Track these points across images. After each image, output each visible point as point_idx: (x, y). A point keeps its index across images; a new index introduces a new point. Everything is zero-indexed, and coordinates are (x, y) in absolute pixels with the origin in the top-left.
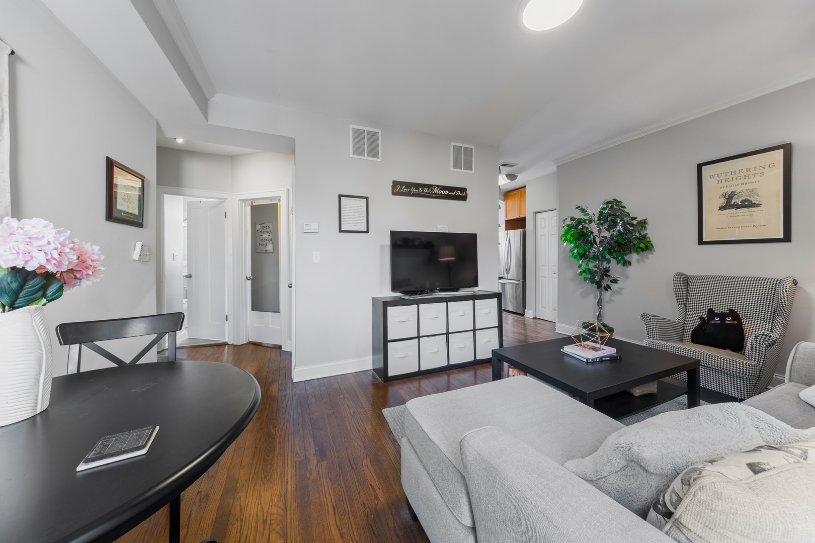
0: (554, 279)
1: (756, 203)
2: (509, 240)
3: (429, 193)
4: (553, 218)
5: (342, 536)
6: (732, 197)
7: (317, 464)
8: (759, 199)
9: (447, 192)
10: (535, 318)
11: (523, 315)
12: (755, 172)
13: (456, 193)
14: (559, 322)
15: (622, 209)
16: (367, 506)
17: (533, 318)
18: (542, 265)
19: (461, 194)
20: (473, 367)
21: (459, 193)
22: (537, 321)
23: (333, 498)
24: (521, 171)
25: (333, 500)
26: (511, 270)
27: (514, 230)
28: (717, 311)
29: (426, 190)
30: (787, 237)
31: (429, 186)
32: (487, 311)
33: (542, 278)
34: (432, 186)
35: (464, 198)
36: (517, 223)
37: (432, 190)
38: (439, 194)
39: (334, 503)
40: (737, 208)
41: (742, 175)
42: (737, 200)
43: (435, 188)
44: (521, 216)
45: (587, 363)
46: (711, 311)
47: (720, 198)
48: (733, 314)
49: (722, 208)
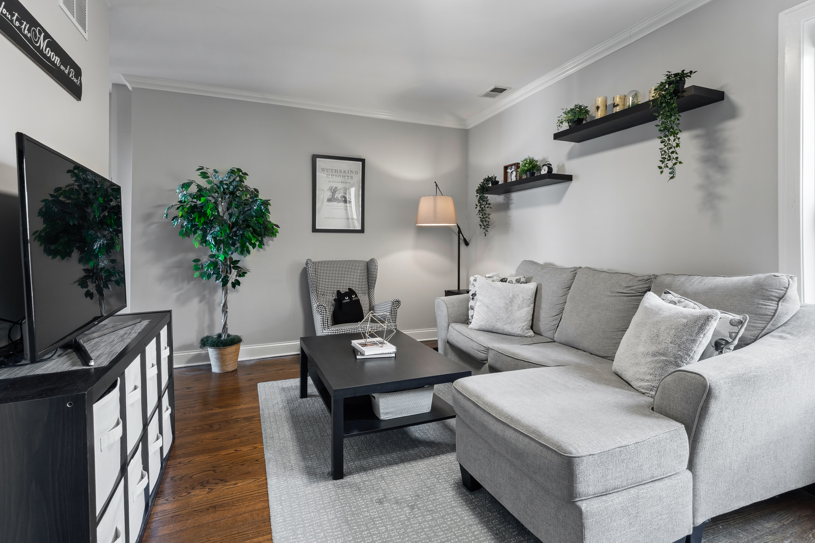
8: (350, 197)
9: (57, 60)
28: (343, 291)
35: (79, 93)
41: (341, 174)
43: (40, 33)
46: (338, 292)
47: (328, 191)
48: (351, 292)
49: (329, 200)
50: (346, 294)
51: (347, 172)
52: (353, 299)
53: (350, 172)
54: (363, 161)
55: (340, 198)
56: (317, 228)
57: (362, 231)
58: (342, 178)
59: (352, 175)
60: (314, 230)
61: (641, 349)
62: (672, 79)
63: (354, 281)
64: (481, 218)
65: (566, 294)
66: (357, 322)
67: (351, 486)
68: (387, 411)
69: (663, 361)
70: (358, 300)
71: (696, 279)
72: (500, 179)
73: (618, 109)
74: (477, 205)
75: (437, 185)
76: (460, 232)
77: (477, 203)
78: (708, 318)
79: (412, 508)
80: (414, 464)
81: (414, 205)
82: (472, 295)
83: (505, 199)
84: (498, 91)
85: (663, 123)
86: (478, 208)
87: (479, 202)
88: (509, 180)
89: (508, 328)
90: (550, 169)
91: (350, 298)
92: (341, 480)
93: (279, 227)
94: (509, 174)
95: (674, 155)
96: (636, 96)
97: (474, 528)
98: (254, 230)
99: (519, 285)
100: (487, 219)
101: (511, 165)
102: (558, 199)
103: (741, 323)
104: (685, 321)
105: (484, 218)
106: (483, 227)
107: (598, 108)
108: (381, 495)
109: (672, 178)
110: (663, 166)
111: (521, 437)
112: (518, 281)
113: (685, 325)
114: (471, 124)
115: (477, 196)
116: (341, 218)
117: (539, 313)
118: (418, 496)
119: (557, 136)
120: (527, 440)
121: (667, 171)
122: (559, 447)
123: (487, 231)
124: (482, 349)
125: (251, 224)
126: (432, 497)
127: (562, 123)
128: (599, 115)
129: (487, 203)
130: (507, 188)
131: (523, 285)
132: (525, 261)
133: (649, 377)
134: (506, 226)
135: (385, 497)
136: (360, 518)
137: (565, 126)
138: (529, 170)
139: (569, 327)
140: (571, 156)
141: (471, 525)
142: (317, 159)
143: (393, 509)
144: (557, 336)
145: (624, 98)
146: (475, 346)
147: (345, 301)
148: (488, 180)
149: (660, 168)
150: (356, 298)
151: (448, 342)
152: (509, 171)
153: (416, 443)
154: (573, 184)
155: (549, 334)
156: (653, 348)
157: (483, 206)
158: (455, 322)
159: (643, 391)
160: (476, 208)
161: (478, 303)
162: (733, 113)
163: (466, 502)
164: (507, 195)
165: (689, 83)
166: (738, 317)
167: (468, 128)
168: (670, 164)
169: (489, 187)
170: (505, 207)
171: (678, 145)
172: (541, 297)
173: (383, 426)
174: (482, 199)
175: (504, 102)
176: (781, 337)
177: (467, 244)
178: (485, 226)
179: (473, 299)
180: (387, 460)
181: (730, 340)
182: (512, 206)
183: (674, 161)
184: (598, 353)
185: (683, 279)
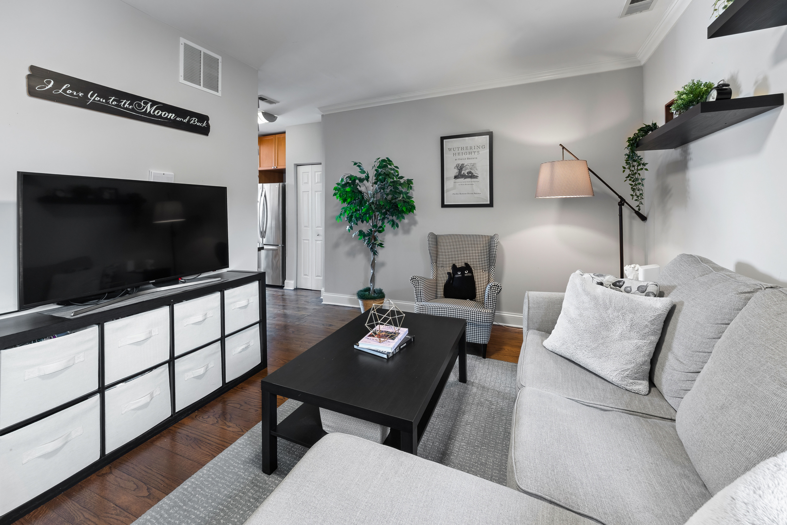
0: (318, 242)
1: (476, 175)
2: (265, 196)
3: (133, 110)
4: (316, 173)
6: (462, 169)
8: (477, 172)
9: (172, 116)
10: (296, 289)
11: (282, 287)
12: (474, 150)
13: (189, 121)
14: (326, 291)
15: (396, 169)
17: (295, 289)
18: (305, 227)
19: (199, 124)
20: (219, 398)
21: (194, 121)
22: (299, 292)
24: (282, 112)
26: (267, 233)
27: (269, 184)
28: (458, 266)
29: (125, 103)
31: (133, 98)
32: (243, 303)
33: (305, 241)
34: (141, 99)
35: (205, 131)
36: (275, 176)
37: (140, 106)
38: (154, 116)
40: (465, 178)
41: (468, 151)
42: (464, 172)
43: (146, 103)
44: (279, 167)
45: (388, 359)
46: (454, 266)
47: (455, 168)
48: (467, 267)
49: (456, 177)
51: (473, 148)
53: (476, 147)
54: (490, 134)
55: (466, 174)
57: (491, 205)
58: (468, 155)
59: (479, 150)
60: (443, 205)
63: (473, 257)
64: (631, 185)
74: (624, 168)
77: (625, 165)
86: (627, 171)
87: (628, 163)
99: (639, 297)
100: (640, 187)
105: (636, 185)
106: (635, 198)
112: (642, 290)
116: (468, 193)
123: (642, 203)
129: (639, 163)
131: (648, 298)
132: (684, 255)
134: (684, 195)
142: (445, 140)
157: (633, 168)
160: (624, 171)
170: (679, 166)
174: (632, 159)
178: (638, 197)
182: (691, 164)
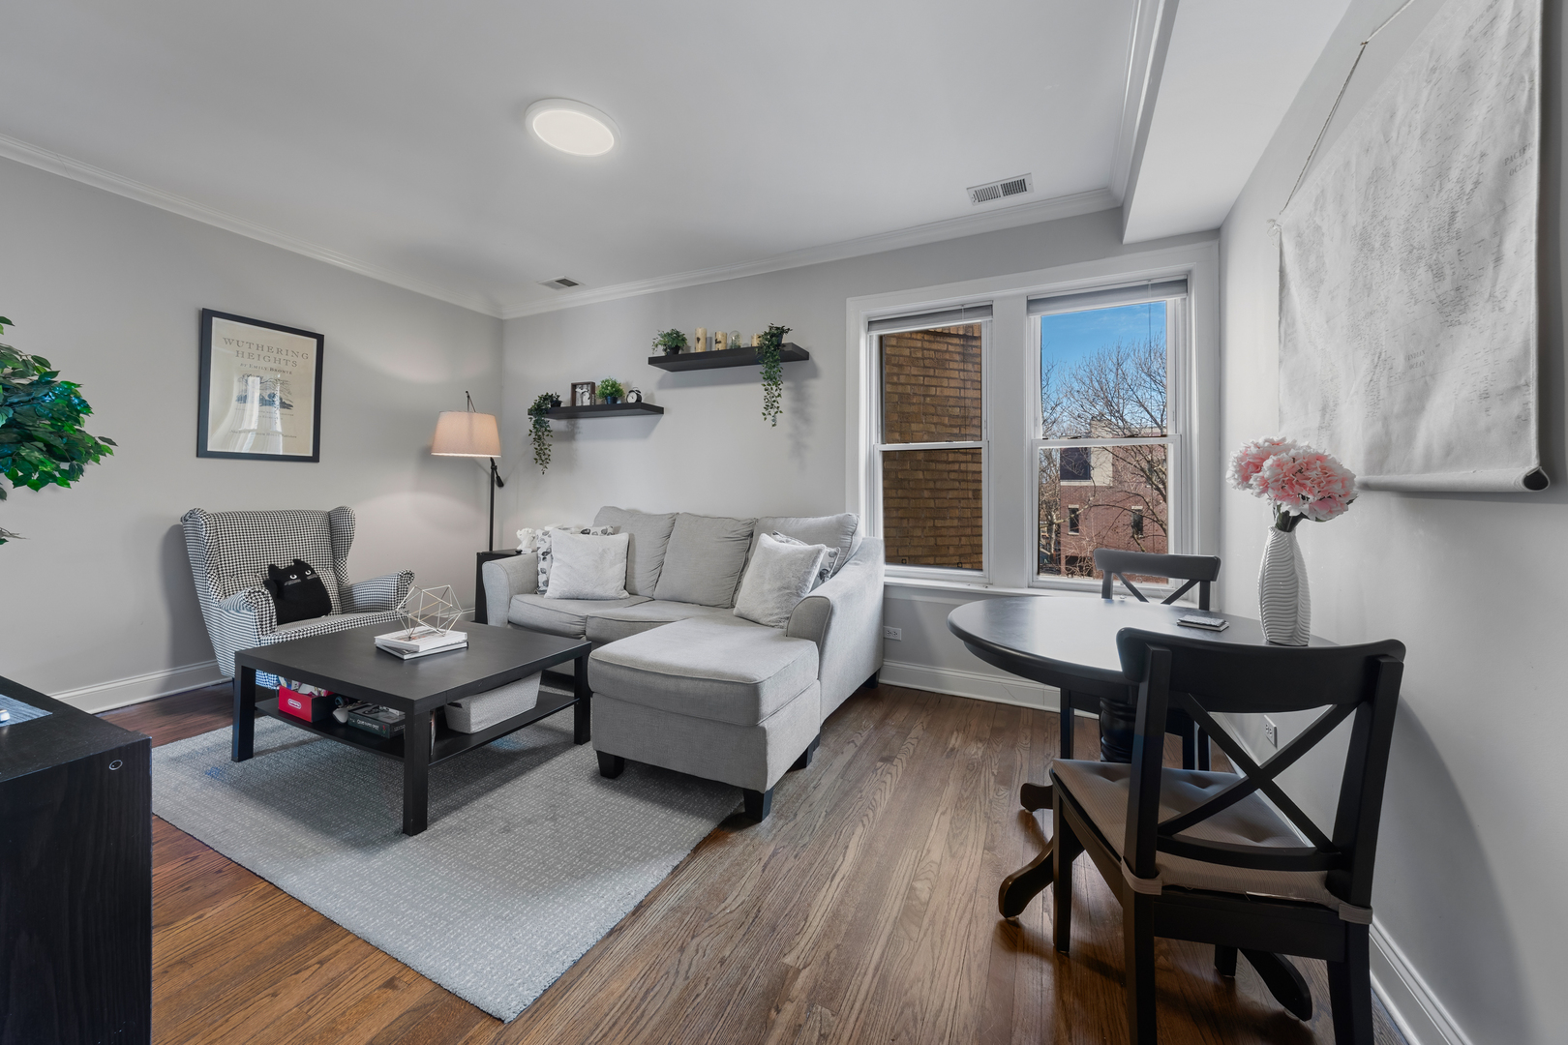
5: (847, 847)
7: (804, 968)
12: (287, 358)
16: (795, 853)
23: (824, 890)
25: (827, 886)
30: (315, 458)
39: (828, 883)
46: (272, 568)
47: (237, 382)
48: (300, 566)
49: (240, 400)
50: (290, 570)
51: (284, 353)
52: (309, 578)
53: (290, 353)
54: (320, 338)
55: (265, 399)
56: (209, 449)
58: (270, 363)
60: (203, 453)
61: (767, 587)
62: (774, 331)
63: (307, 548)
64: (536, 449)
65: (665, 544)
66: (320, 616)
67: (449, 831)
68: (480, 719)
69: (788, 594)
70: (318, 580)
71: (792, 520)
72: (565, 399)
73: (720, 347)
74: (531, 432)
75: (468, 397)
76: (494, 468)
77: (532, 429)
78: (819, 551)
79: (554, 819)
80: (524, 778)
81: (429, 422)
82: (543, 554)
83: (568, 427)
84: (567, 283)
85: (766, 372)
86: (533, 435)
87: (534, 427)
88: (579, 404)
89: (599, 591)
90: (639, 399)
91: (302, 576)
92: (425, 832)
93: (114, 444)
94: (578, 396)
95: (776, 404)
96: (737, 337)
97: (637, 808)
98: (47, 445)
99: (606, 536)
100: (547, 452)
101: (582, 384)
102: (646, 434)
103: (836, 554)
104: (802, 556)
106: (539, 461)
107: (698, 339)
108: (502, 824)
109: (774, 425)
110: (766, 412)
111: (701, 683)
112: (605, 532)
113: (803, 559)
114: (511, 312)
115: (531, 418)
117: (633, 568)
118: (554, 806)
119: (653, 361)
120: (708, 684)
121: (770, 418)
122: (744, 678)
124: (578, 619)
125: (40, 434)
126: (571, 801)
127: (657, 346)
128: (700, 348)
129: (546, 430)
130: (574, 412)
131: (611, 536)
133: (777, 611)
135: (509, 823)
136: (489, 857)
137: (660, 352)
138: (611, 394)
139: (675, 579)
140: (662, 385)
141: (632, 807)
142: (215, 319)
143: (529, 831)
144: (656, 594)
145: (725, 336)
146: (565, 618)
147: (290, 583)
148: (547, 398)
149: (764, 414)
150: (314, 576)
151: (509, 622)
152: (578, 390)
153: (511, 757)
154: (665, 417)
155: (648, 592)
156: (778, 584)
157: (540, 433)
158: (518, 594)
159: (773, 624)
160: (530, 435)
161: (555, 564)
162: (815, 373)
163: (615, 789)
164: (573, 421)
165: (786, 339)
166: (833, 550)
167: (505, 318)
168: (773, 413)
169: (547, 408)
170: (570, 436)
171: (779, 395)
172: (634, 549)
173: (475, 742)
174: (539, 425)
175: (568, 298)
176: (856, 564)
177: (501, 484)
178: (542, 461)
179: (544, 559)
180: (482, 788)
181: (829, 569)
182: (578, 436)
183: (776, 410)
184: (708, 603)
185: (782, 520)
